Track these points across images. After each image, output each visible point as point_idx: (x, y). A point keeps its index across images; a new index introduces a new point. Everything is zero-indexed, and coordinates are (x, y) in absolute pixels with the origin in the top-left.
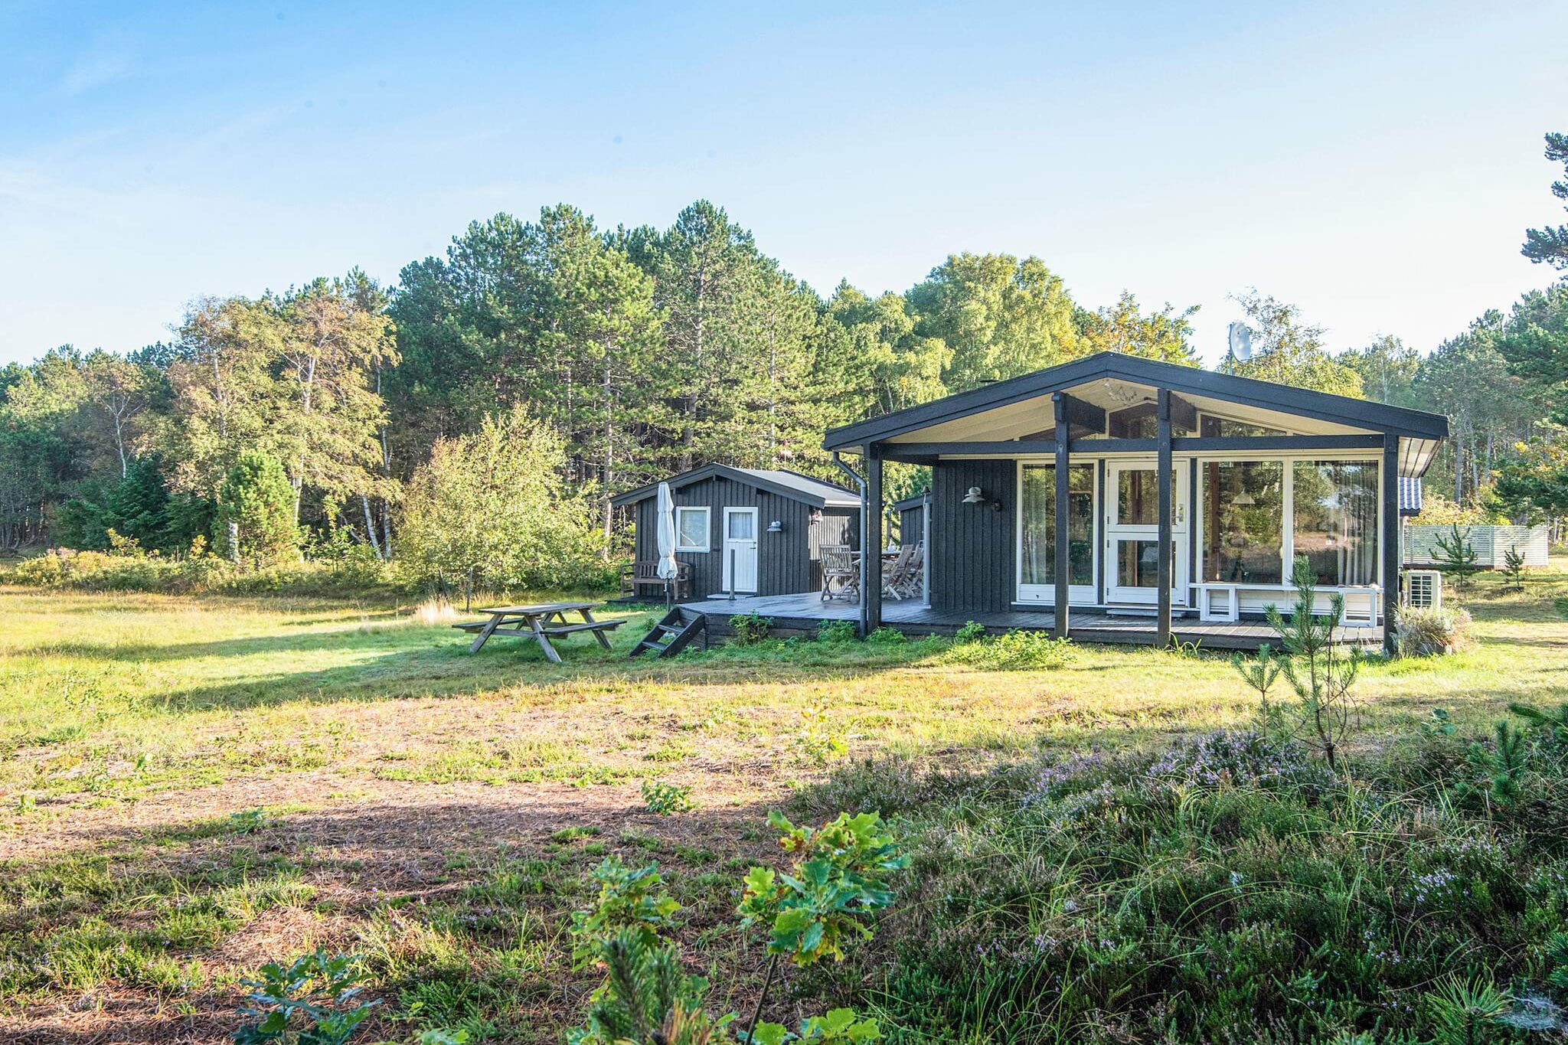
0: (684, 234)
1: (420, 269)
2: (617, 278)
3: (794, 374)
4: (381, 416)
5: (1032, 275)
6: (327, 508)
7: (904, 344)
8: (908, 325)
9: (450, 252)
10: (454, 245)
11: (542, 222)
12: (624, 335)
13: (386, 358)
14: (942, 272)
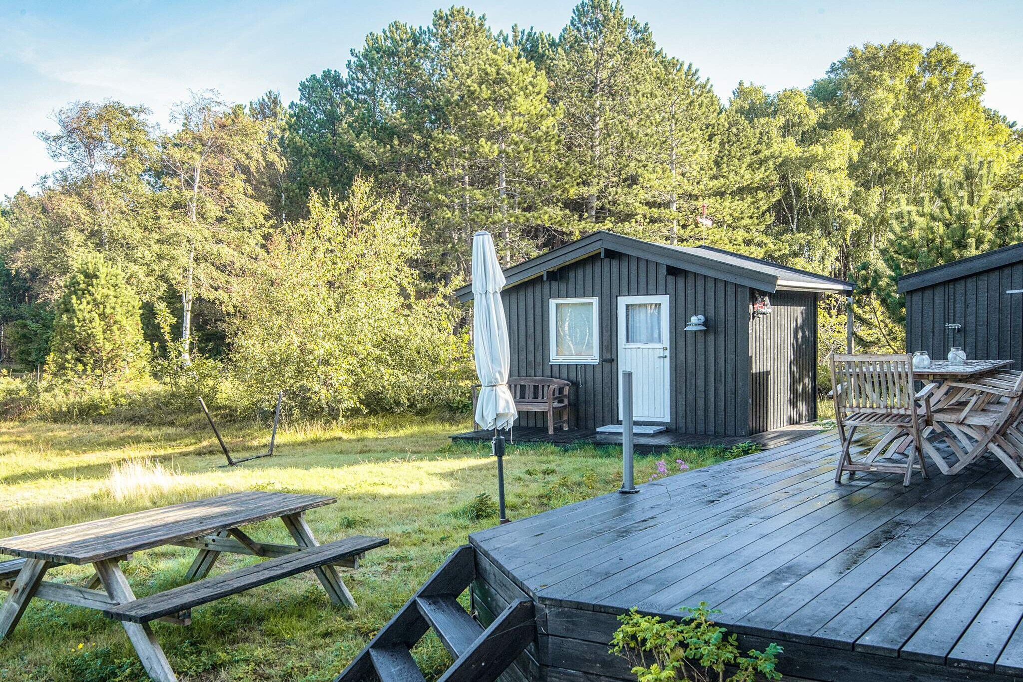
0: (579, 30)
1: (318, 81)
2: (509, 74)
3: (697, 168)
4: (268, 225)
5: (940, 62)
6: (159, 318)
7: (806, 139)
8: (813, 118)
9: (349, 65)
10: (354, 59)
11: (435, 25)
12: (518, 131)
13: (270, 165)
14: (844, 65)
